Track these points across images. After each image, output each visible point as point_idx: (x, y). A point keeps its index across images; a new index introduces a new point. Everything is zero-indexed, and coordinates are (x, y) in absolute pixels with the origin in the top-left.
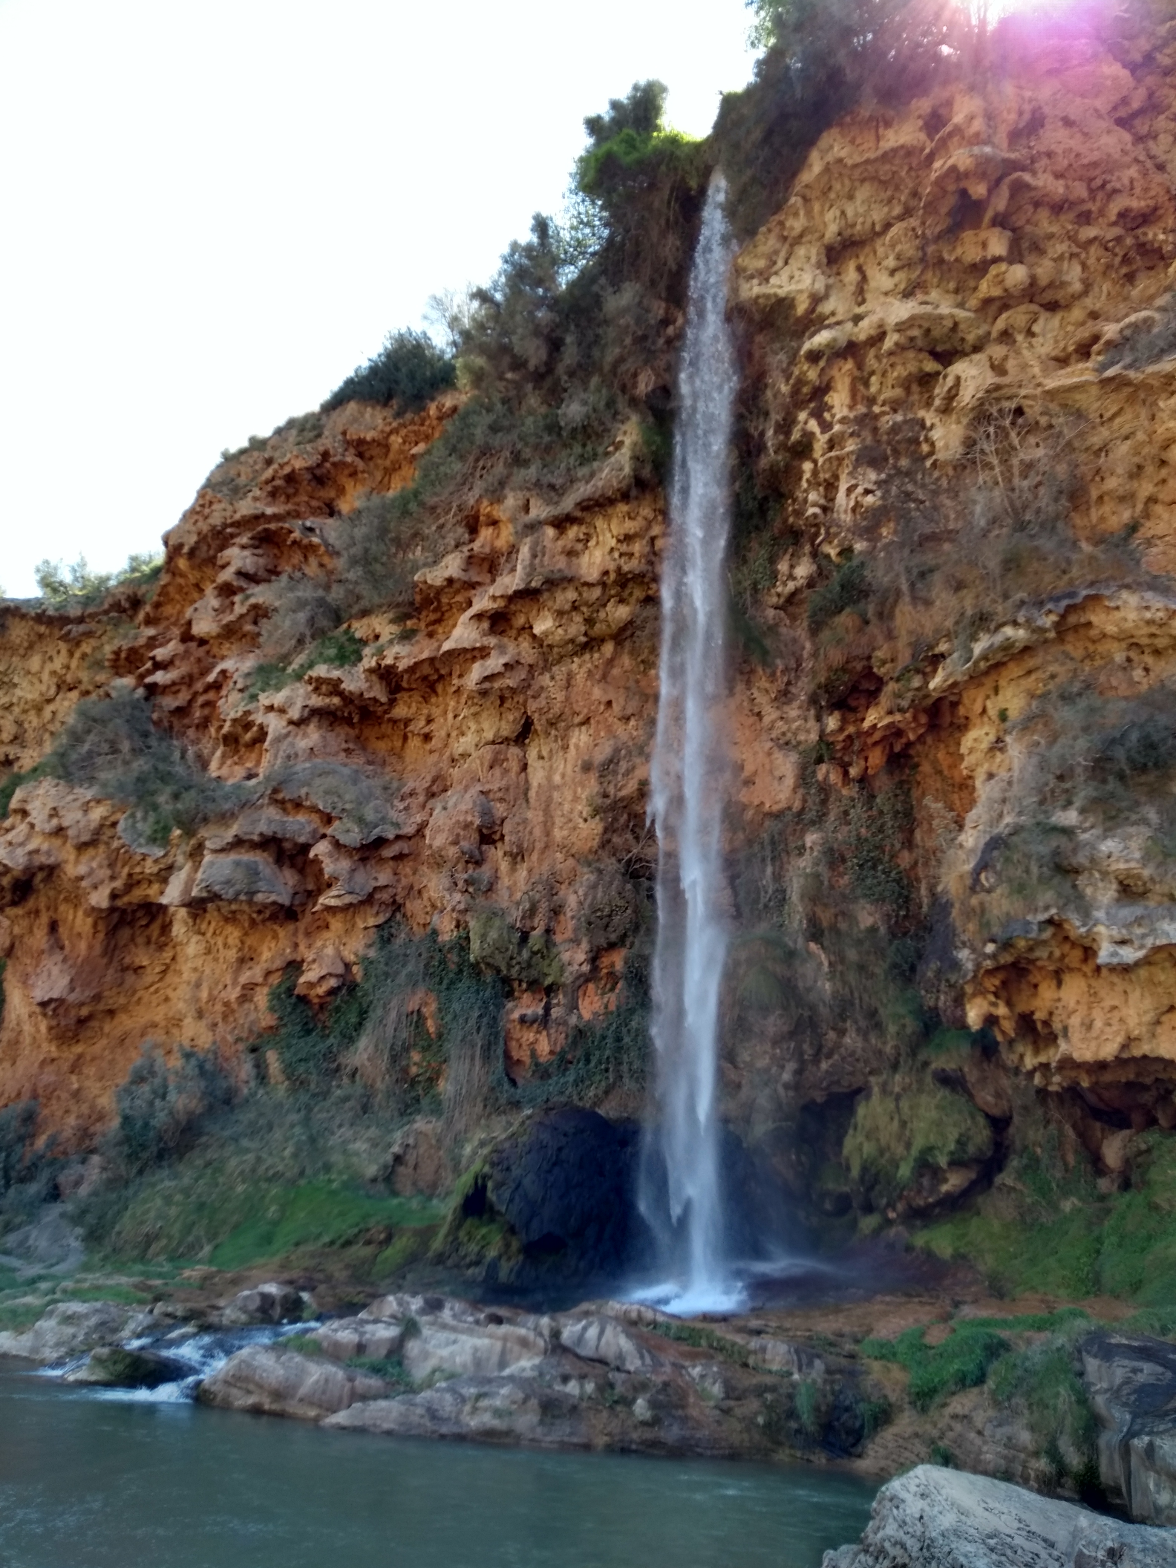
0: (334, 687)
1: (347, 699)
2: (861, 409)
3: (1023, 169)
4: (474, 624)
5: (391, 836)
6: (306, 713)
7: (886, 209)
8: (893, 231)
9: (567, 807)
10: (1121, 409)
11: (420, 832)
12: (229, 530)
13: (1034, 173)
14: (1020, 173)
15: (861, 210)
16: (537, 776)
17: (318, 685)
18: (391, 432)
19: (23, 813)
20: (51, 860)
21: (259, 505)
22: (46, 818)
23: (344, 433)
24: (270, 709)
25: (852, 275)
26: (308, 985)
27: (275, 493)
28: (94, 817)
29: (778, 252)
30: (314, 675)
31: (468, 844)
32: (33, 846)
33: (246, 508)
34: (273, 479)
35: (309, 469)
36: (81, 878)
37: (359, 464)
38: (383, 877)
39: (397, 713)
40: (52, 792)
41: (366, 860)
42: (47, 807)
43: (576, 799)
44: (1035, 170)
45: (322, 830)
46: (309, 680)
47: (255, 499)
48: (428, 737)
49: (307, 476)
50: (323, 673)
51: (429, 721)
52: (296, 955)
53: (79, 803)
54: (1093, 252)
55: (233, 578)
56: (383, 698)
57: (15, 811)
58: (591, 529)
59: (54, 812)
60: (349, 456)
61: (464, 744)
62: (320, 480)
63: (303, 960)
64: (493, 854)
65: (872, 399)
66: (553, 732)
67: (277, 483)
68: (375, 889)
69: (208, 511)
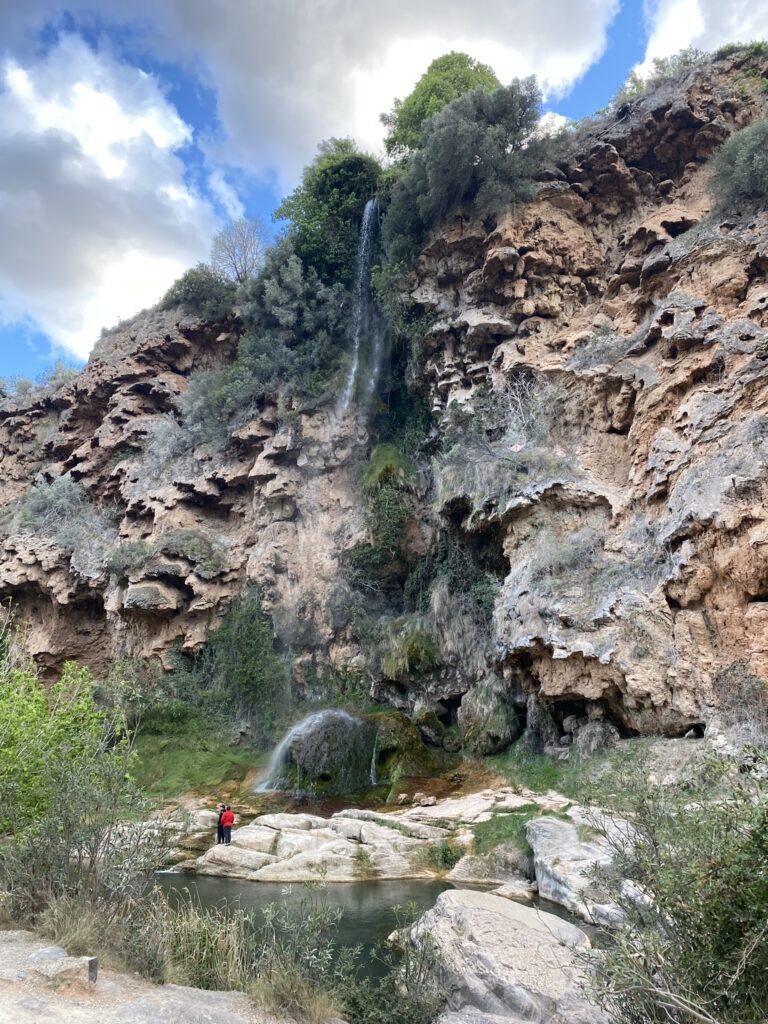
0: (189, 488)
1: (198, 494)
2: (458, 360)
3: (531, 249)
4: (265, 462)
5: (228, 571)
6: (175, 502)
7: (466, 263)
8: (471, 274)
9: (319, 554)
10: (573, 383)
11: (243, 566)
12: (115, 383)
14: (530, 253)
15: (454, 263)
16: (303, 537)
17: (180, 487)
18: (205, 326)
19: (13, 552)
20: (33, 579)
21: (131, 368)
22: (28, 556)
23: (177, 325)
24: (154, 499)
25: (451, 293)
26: (188, 648)
27: (140, 361)
28: (55, 555)
29: (414, 281)
30: (178, 482)
31: (269, 575)
32: (22, 571)
33: (124, 370)
34: (138, 352)
35: (159, 347)
36: (52, 588)
37: (187, 343)
38: (225, 592)
39: (225, 501)
40: (29, 541)
41: (215, 583)
42: (28, 550)
43: (323, 550)
44: (537, 250)
45: (190, 569)
46: (175, 484)
47: (129, 364)
48: (243, 515)
49: (159, 351)
50: (183, 481)
51: (243, 506)
52: (181, 633)
53: (46, 547)
54: (566, 289)
55: (121, 414)
56: (217, 495)
57: (8, 551)
58: (325, 415)
59: (32, 553)
60: (182, 340)
61: (263, 520)
62: (165, 352)
63: (184, 635)
64: (282, 578)
65: (462, 356)
66: (310, 515)
67: (141, 355)
68: (222, 598)
69: (100, 370)
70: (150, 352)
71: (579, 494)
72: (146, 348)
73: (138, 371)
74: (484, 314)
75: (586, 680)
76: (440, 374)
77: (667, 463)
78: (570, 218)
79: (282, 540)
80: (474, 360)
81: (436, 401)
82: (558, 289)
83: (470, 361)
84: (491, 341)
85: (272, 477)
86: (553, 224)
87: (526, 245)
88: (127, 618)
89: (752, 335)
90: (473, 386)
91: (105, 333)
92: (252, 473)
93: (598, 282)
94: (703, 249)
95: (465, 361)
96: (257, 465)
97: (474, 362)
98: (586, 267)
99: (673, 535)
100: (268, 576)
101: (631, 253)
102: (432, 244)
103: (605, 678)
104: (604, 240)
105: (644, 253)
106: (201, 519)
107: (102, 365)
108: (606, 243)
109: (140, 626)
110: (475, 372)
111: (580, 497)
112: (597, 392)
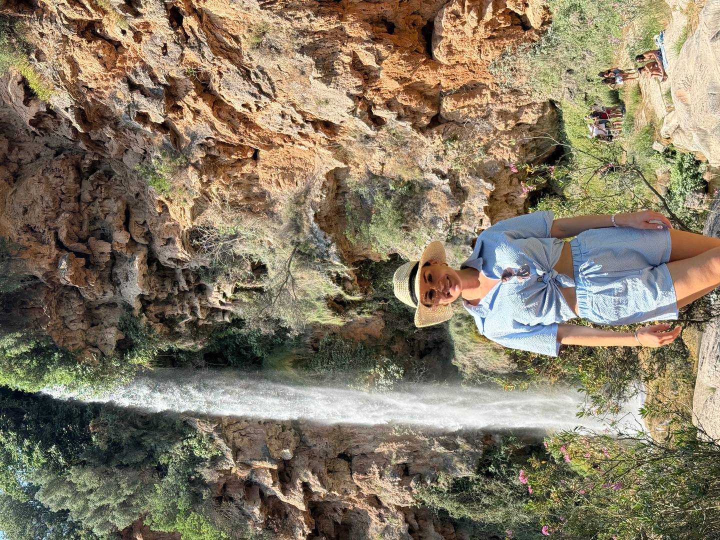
2: (175, 300)
15: (72, 313)
25: (102, 311)
44: (57, 228)
54: (98, 195)
65: (170, 296)
74: (127, 280)
76: (191, 318)
77: (294, 121)
78: (15, 191)
80: (175, 283)
81: (219, 320)
82: (97, 203)
85: (306, 486)
86: (26, 211)
87: (53, 243)
89: (163, 46)
90: (202, 282)
92: (302, 507)
93: (87, 162)
94: (63, 79)
95: (177, 293)
96: (292, 502)
97: (177, 284)
98: (72, 175)
99: (368, 124)
101: (56, 129)
103: (508, 183)
104: (37, 152)
105: (55, 117)
108: (40, 149)
110: (188, 282)
111: (327, 195)
112: (216, 176)
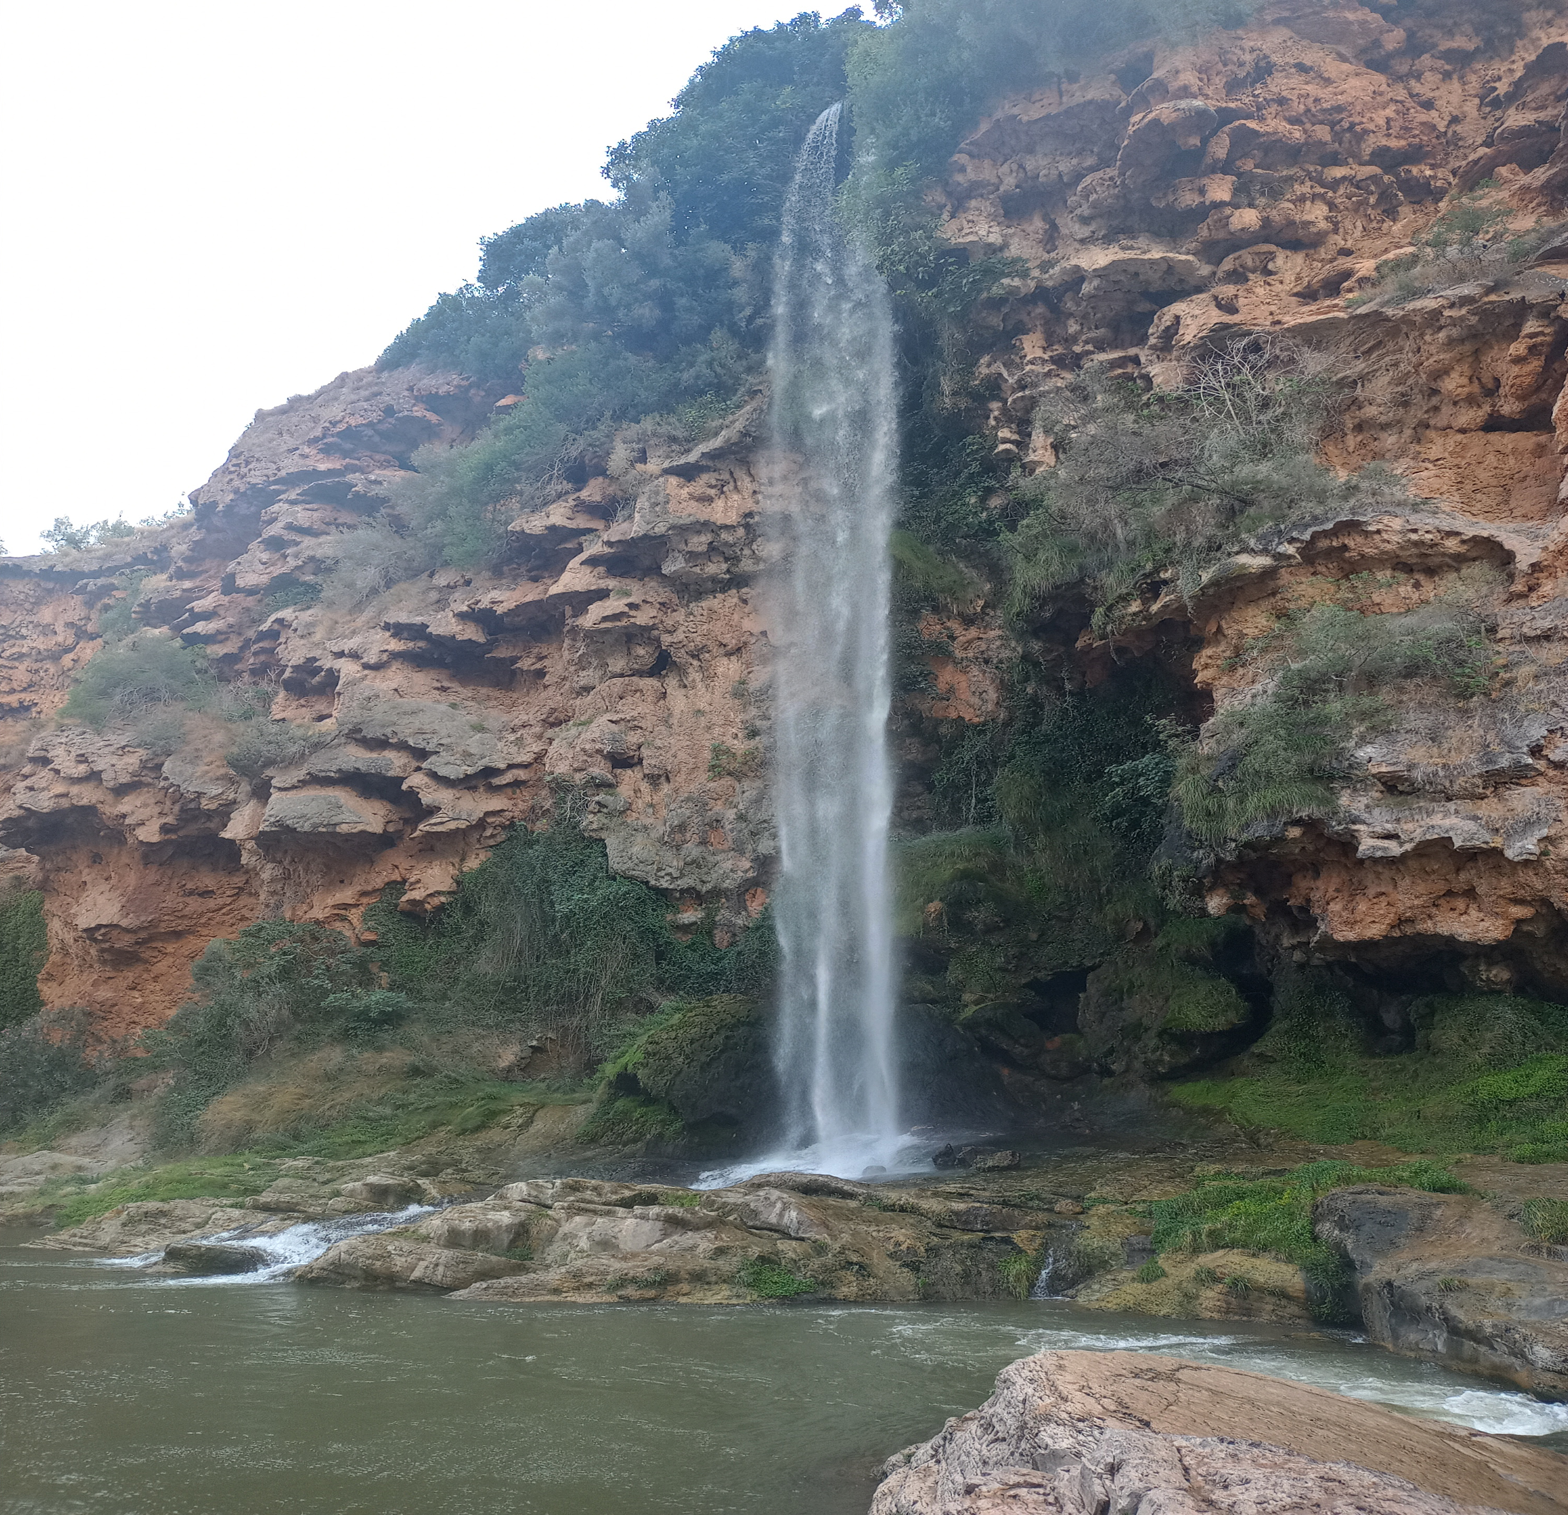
0: (418, 632)
1: (439, 642)
2: (1059, 349)
3: (1249, 116)
4: (587, 569)
5: (502, 766)
6: (385, 657)
7: (1073, 160)
8: (1087, 180)
10: (1380, 342)
11: (539, 758)
12: (272, 487)
13: (1262, 119)
14: (1243, 121)
16: (678, 702)
17: (398, 630)
18: (470, 386)
19: (45, 761)
20: (85, 802)
21: (309, 462)
22: (73, 764)
23: (411, 389)
24: (340, 655)
25: (1037, 224)
26: (413, 902)
27: (327, 451)
28: (132, 761)
29: (941, 207)
30: (392, 622)
31: (600, 770)
32: (60, 789)
33: (291, 465)
34: (324, 436)
35: (370, 425)
36: (124, 816)
37: (433, 418)
38: (496, 803)
39: (503, 652)
40: (77, 740)
41: (473, 788)
42: (73, 754)
43: (728, 723)
44: (1261, 116)
45: (415, 764)
46: (387, 627)
47: (303, 456)
48: (541, 674)
49: (370, 432)
50: (403, 618)
51: (541, 658)
52: (396, 876)
53: (112, 749)
54: (1341, 191)
55: (283, 532)
56: (482, 640)
57: (33, 760)
58: (726, 476)
59: (82, 759)
60: (419, 411)
61: (587, 677)
62: (381, 434)
63: (404, 881)
64: (630, 777)
65: (1071, 340)
66: (695, 663)
67: (329, 440)
68: (487, 814)
69: (244, 470)
70: (350, 434)
71: (1414, 537)
72: (342, 427)
73: (322, 467)
74: (1123, 247)
75: (1461, 904)
76: (1012, 380)
78: (1346, 59)
79: (627, 709)
80: (1101, 346)
81: (1004, 433)
82: (1320, 190)
83: (1090, 347)
84: (1143, 307)
85: (602, 594)
86: (1302, 68)
87: (1233, 106)
88: (279, 856)
91: (260, 416)
92: (557, 591)
95: (1079, 349)
96: (567, 576)
97: (1101, 349)
98: (1396, 145)
100: (595, 771)
102: (984, 127)
103: (1521, 896)
106: (446, 684)
107: (247, 463)
109: (306, 871)
110: (1104, 367)
111: (1416, 544)
112: (1450, 343)
